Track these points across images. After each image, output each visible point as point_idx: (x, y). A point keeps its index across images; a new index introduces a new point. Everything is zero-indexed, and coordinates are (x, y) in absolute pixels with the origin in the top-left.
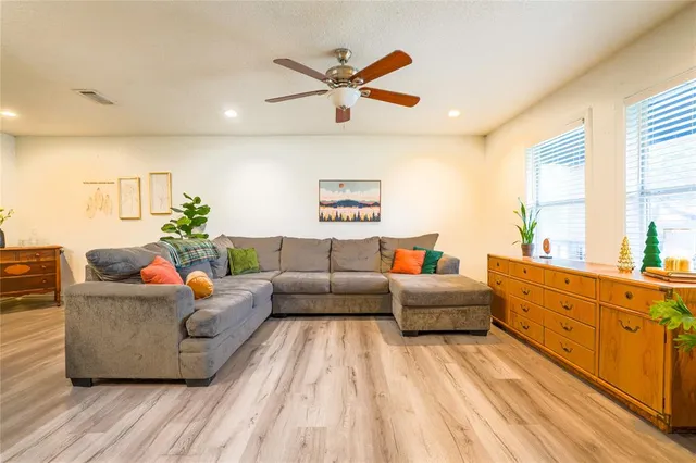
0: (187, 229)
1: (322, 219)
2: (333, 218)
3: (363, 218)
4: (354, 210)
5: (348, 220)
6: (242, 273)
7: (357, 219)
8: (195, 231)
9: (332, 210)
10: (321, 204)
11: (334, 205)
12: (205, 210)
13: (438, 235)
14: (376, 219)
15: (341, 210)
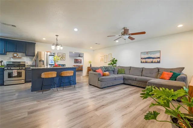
0: (113, 65)
1: (141, 62)
2: (145, 62)
3: (154, 62)
4: (151, 60)
5: (149, 63)
6: (120, 74)
7: (152, 62)
8: (114, 65)
9: (144, 60)
10: (141, 58)
11: (145, 58)
12: (116, 61)
13: (184, 68)
14: (159, 62)
15: (147, 60)
